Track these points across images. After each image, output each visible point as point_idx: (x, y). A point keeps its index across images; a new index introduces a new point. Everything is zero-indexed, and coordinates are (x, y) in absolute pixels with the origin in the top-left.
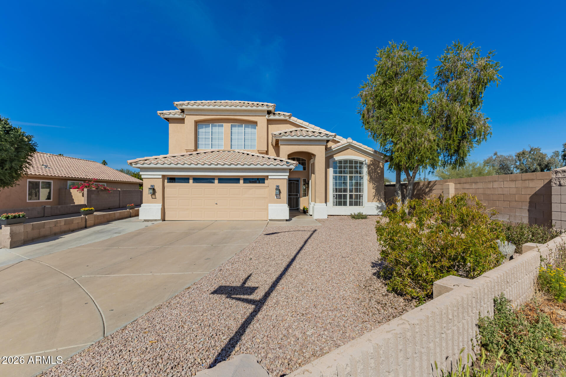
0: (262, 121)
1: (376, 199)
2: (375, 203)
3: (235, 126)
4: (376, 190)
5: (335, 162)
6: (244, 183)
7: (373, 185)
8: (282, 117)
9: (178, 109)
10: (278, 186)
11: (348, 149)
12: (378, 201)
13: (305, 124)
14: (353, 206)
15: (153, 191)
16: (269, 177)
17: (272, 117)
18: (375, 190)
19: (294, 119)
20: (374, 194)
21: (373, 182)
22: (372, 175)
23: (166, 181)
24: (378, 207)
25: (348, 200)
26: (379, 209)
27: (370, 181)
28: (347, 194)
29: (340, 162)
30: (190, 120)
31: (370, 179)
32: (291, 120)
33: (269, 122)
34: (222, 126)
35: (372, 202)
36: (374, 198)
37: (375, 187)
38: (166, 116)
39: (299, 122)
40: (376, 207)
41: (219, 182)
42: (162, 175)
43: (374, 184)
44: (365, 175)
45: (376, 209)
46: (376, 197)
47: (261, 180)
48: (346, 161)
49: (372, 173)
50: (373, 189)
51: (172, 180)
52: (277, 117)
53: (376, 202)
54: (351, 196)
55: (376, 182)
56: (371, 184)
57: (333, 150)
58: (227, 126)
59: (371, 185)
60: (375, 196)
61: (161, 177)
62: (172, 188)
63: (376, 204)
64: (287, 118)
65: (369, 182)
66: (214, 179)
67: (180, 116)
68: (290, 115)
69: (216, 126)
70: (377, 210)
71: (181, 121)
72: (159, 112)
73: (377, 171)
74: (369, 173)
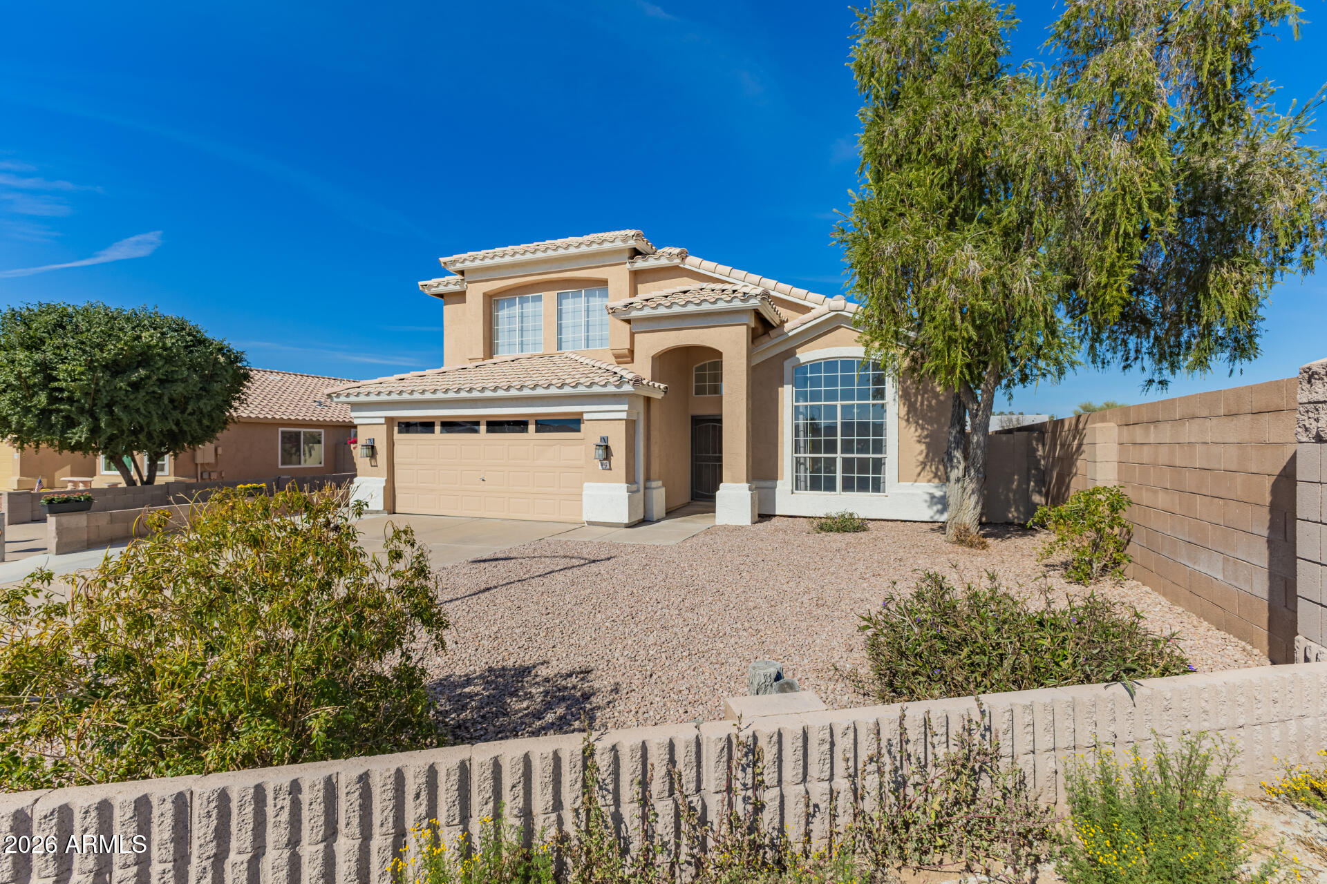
0: (618, 277)
1: (927, 474)
2: (925, 484)
3: (566, 296)
4: (928, 446)
5: (800, 368)
6: (537, 431)
7: (919, 431)
8: (664, 262)
9: (450, 274)
10: (605, 439)
11: (839, 327)
12: (937, 481)
13: (723, 270)
14: (856, 493)
15: (372, 450)
16: (586, 416)
17: (640, 264)
18: (923, 447)
19: (693, 262)
20: (921, 458)
21: (917, 423)
22: (916, 400)
23: (396, 429)
24: (933, 497)
25: (839, 475)
26: (936, 504)
27: (908, 420)
28: (835, 458)
29: (815, 366)
30: (476, 293)
31: (908, 413)
32: (687, 267)
33: (638, 277)
34: (539, 299)
35: (916, 481)
36: (924, 468)
37: (926, 437)
38: (434, 290)
39: (708, 267)
40: (927, 497)
41: (488, 431)
42: (386, 417)
43: (923, 429)
44: (891, 402)
45: (926, 505)
46: (928, 467)
47: (572, 424)
48: (831, 364)
49: (916, 395)
50: (919, 442)
51: (407, 426)
52: (651, 263)
53: (929, 481)
54: (848, 464)
55: (930, 421)
56: (913, 429)
57: (790, 334)
58: (550, 297)
59: (912, 433)
60: (924, 464)
61: (383, 421)
62: (407, 443)
63: (927, 487)
64: (677, 261)
65: (904, 423)
66: (478, 423)
67: (458, 288)
68: (681, 253)
69: (527, 300)
70: (929, 507)
71: (460, 296)
72: (421, 283)
73: (933, 388)
74: (905, 395)
